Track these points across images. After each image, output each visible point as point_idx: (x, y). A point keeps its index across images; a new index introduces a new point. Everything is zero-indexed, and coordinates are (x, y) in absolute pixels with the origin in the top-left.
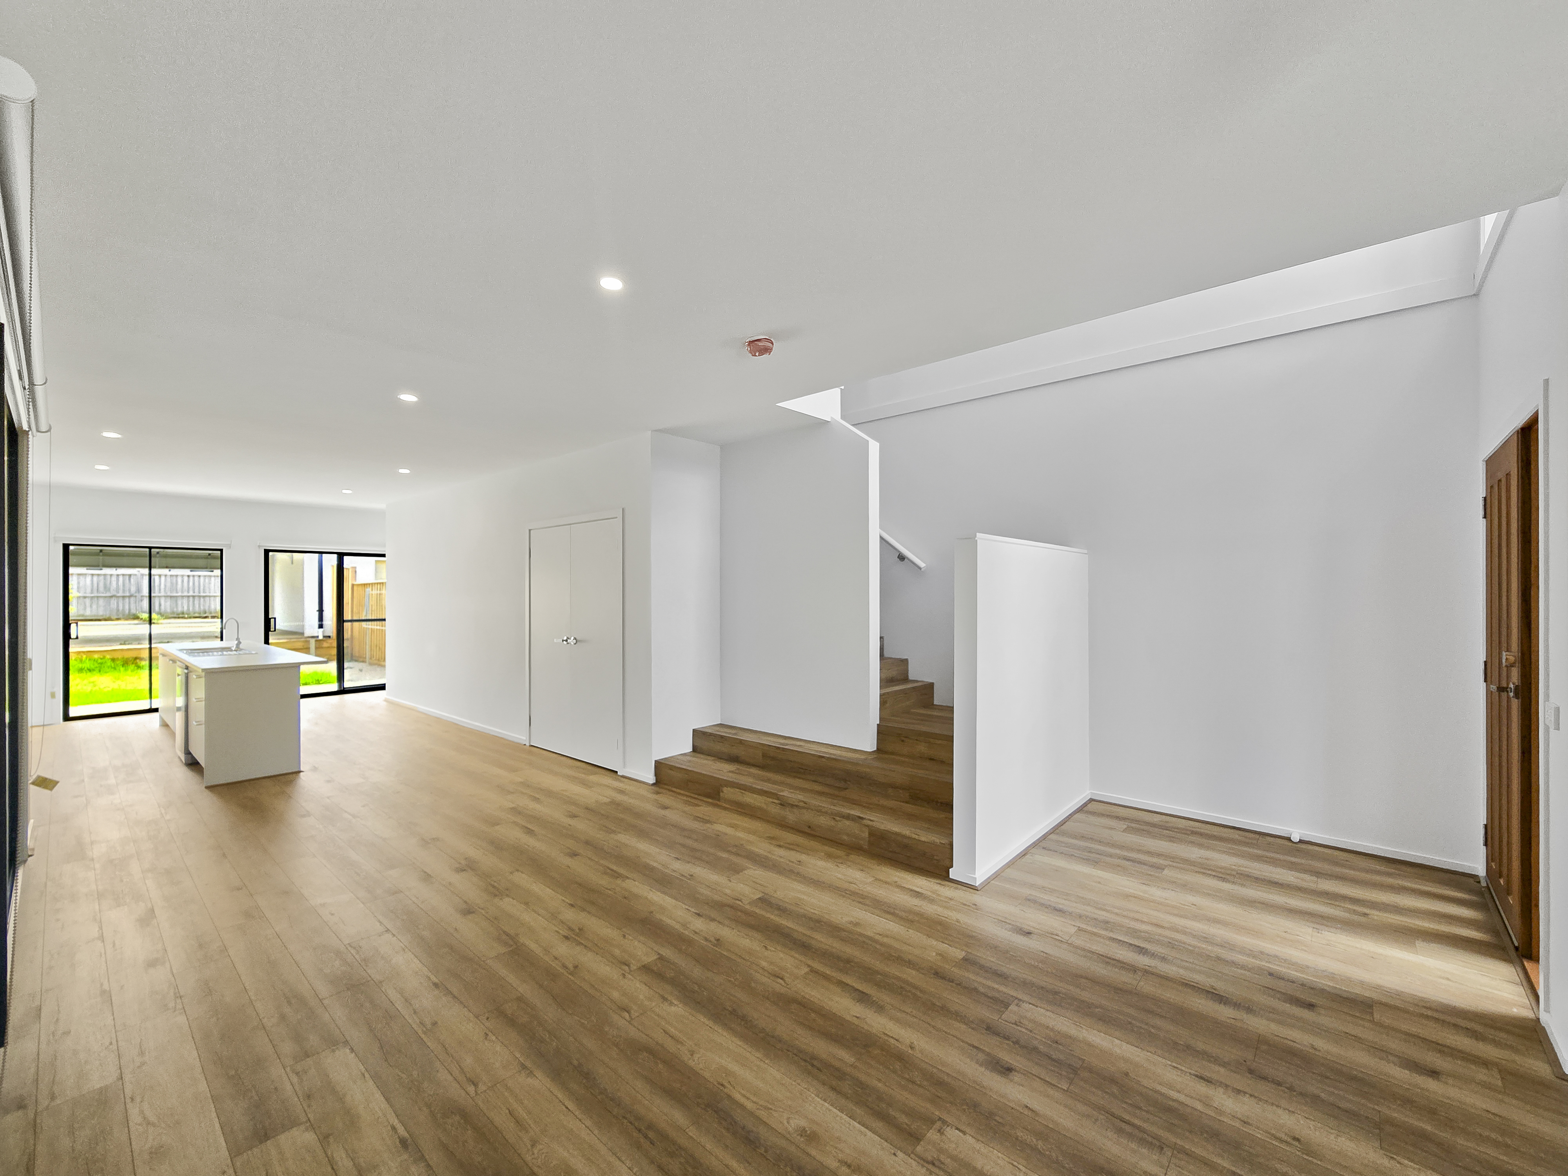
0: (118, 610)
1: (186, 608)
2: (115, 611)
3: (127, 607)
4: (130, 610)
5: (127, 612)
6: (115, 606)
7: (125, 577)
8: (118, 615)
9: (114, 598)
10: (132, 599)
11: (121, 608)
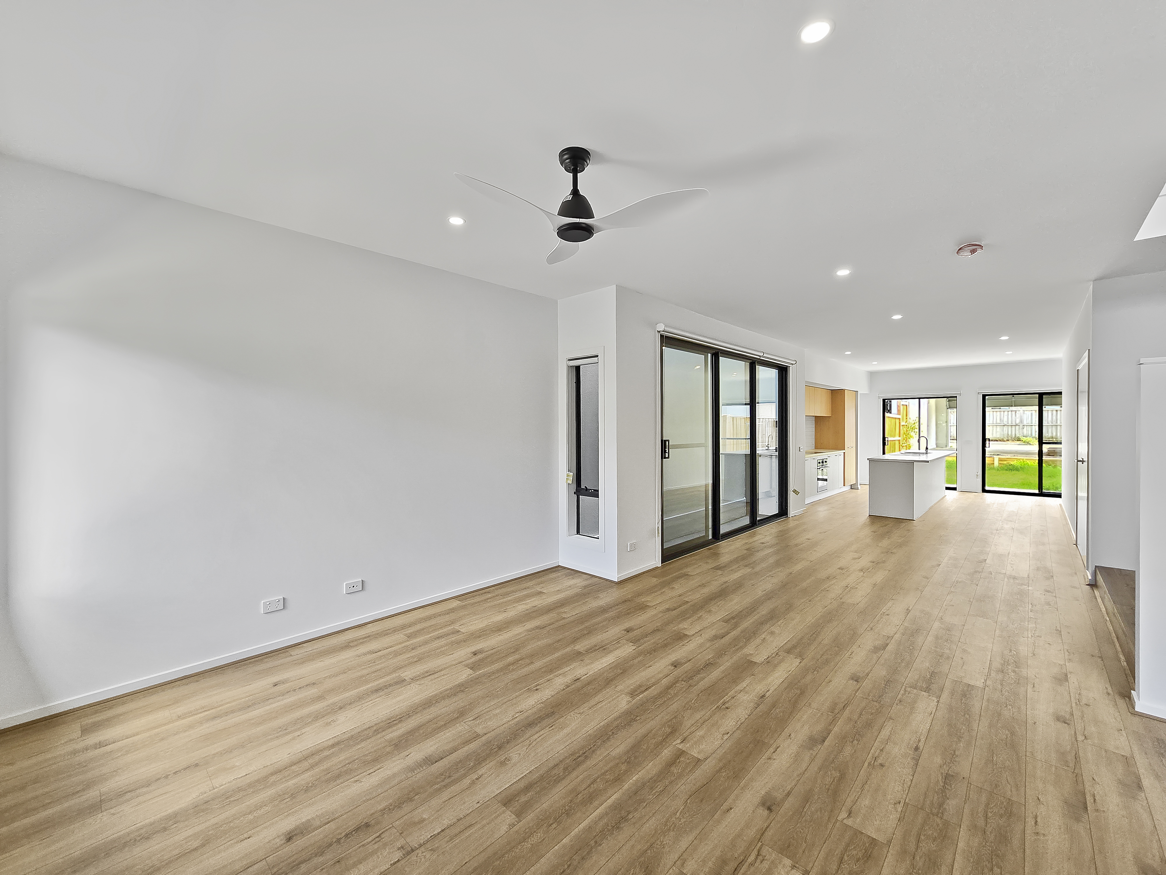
0: (1008, 434)
1: (1054, 434)
2: (1006, 435)
3: (1014, 433)
4: (1015, 434)
5: (1014, 436)
6: (1007, 433)
7: (1012, 412)
8: (1008, 438)
9: (1005, 426)
10: (1017, 427)
11: (1010, 433)
